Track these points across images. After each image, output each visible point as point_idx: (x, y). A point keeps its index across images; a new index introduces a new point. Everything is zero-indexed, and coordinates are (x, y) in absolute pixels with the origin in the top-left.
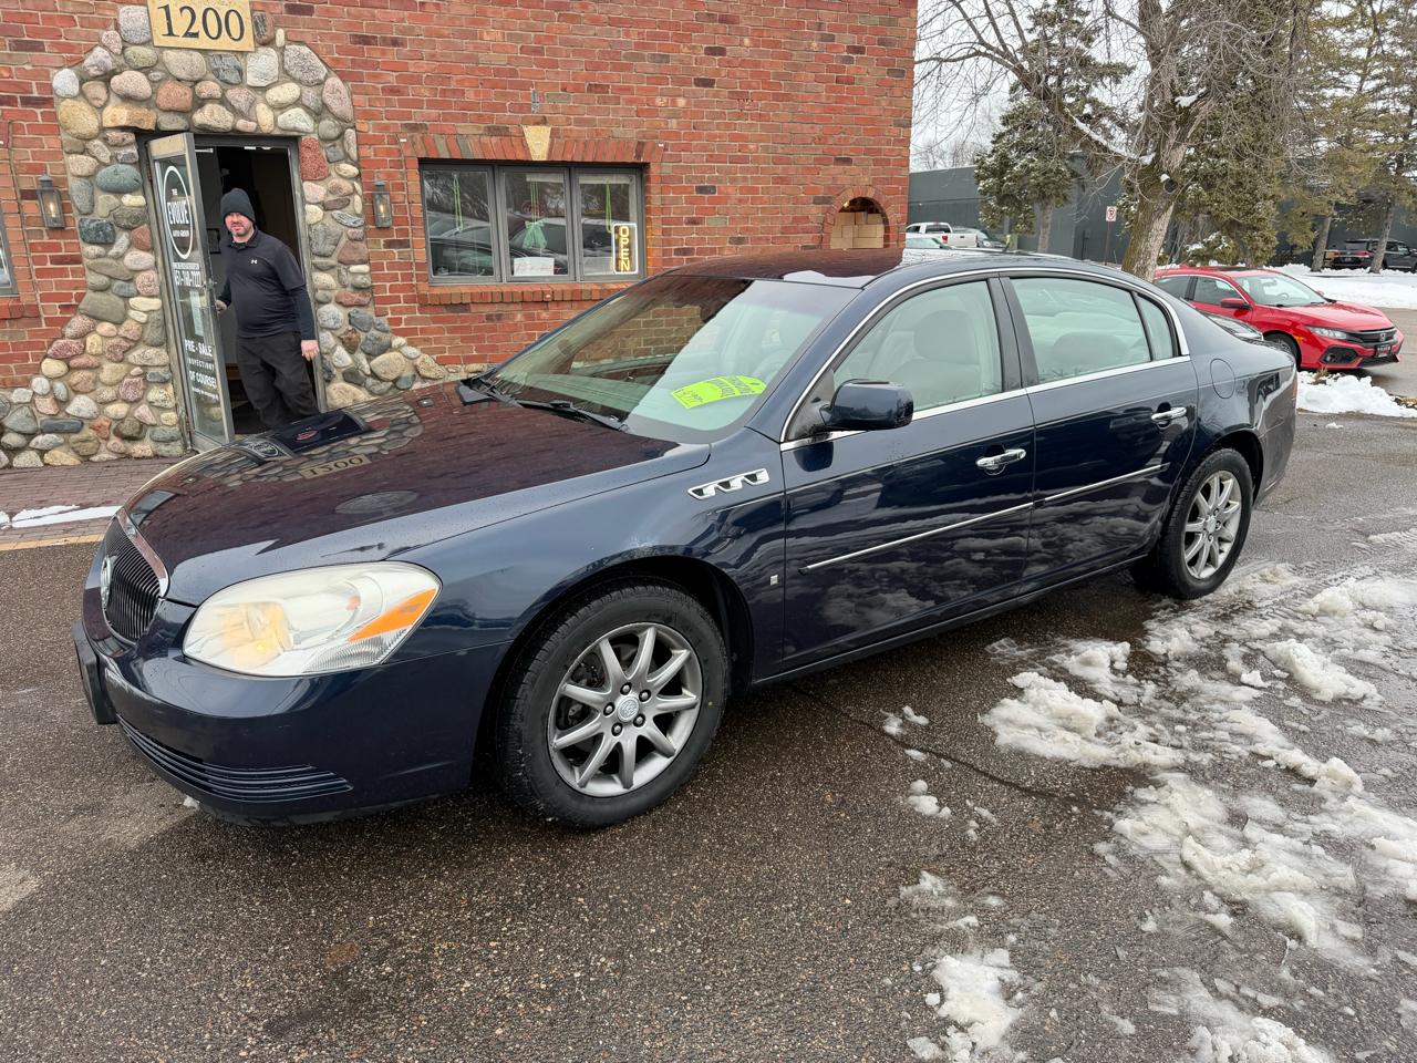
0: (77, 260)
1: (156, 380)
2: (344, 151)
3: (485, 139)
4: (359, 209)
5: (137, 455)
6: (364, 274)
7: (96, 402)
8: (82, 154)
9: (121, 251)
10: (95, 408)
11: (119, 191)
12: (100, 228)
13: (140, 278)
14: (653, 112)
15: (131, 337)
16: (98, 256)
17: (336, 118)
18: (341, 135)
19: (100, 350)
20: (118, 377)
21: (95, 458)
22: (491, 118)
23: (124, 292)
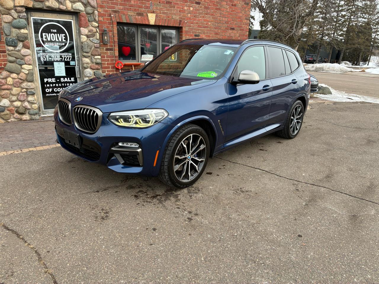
0: (4, 52)
1: (31, 93)
2: (94, 18)
3: (137, 17)
4: (98, 38)
5: (23, 119)
6: (99, 59)
7: (10, 101)
8: (7, 15)
9: (20, 49)
10: (10, 104)
11: (20, 28)
12: (13, 41)
13: (26, 58)
14: (184, 11)
15: (23, 79)
16: (12, 50)
17: (92, 6)
18: (93, 13)
19: (12, 83)
20: (17, 93)
21: (9, 121)
22: (138, 10)
23: (21, 63)
